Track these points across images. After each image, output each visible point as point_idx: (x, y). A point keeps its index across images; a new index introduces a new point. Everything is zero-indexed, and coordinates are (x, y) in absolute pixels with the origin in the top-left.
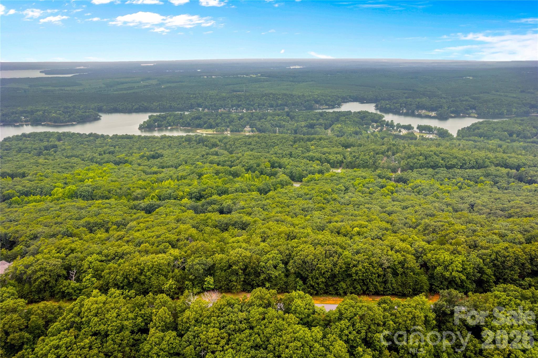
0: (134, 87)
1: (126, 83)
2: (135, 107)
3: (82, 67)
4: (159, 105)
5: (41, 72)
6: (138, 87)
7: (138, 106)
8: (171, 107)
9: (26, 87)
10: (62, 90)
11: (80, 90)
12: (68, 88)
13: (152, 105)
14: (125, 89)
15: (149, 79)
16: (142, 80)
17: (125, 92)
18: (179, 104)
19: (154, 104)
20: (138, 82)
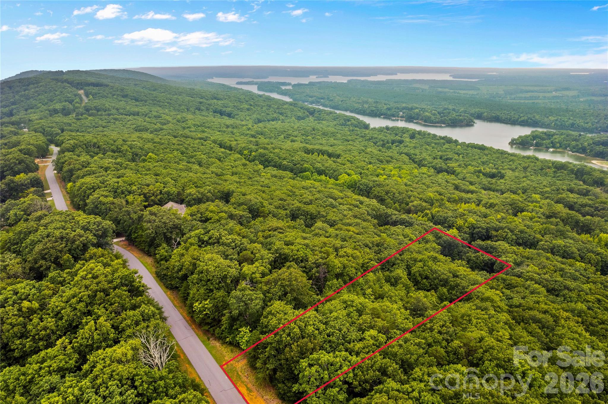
0: (539, 97)
1: (532, 92)
2: (522, 119)
3: (495, 73)
4: (556, 120)
5: (450, 76)
6: (545, 97)
7: (526, 118)
8: (573, 125)
9: (426, 87)
10: (455, 92)
11: (473, 95)
12: (462, 92)
13: (546, 119)
14: (526, 98)
15: (567, 89)
16: (556, 90)
17: (522, 101)
18: (587, 123)
19: (550, 118)
20: (549, 92)
